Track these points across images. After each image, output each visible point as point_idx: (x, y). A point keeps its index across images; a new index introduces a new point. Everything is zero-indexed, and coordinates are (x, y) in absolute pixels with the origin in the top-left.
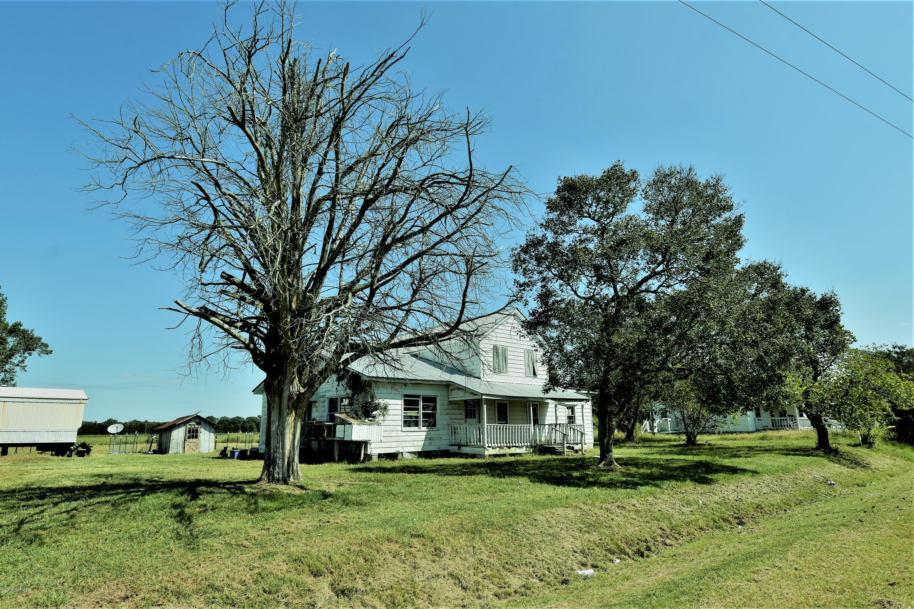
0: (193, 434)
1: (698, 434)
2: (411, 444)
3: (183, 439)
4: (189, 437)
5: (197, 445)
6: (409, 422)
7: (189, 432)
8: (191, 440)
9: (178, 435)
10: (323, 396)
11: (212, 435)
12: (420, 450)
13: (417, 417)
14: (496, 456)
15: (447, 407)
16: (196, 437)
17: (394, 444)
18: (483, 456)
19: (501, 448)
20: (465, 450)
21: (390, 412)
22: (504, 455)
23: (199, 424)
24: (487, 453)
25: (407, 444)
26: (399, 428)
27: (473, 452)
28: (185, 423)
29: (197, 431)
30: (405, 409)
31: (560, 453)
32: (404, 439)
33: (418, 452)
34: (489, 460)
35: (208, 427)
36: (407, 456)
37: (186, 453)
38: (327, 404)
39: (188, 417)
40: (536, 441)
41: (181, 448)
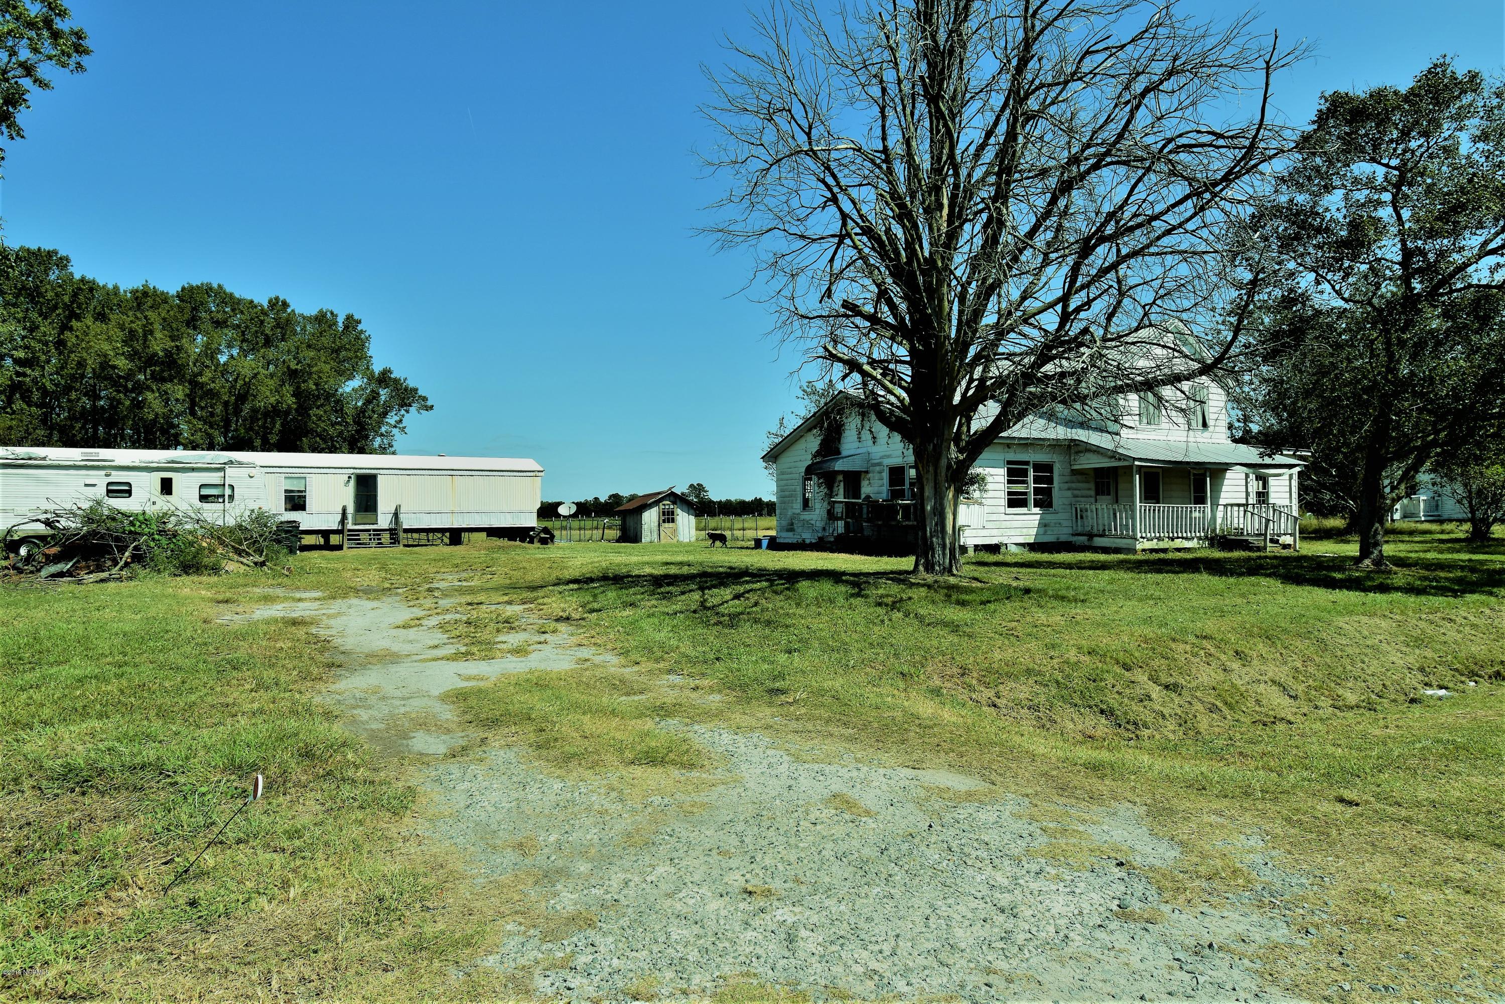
0: (668, 517)
2: (1018, 532)
3: (656, 524)
4: (664, 521)
5: (675, 532)
6: (1016, 501)
7: (664, 514)
8: (666, 525)
9: (650, 517)
10: (879, 464)
11: (692, 518)
12: (1032, 541)
13: (1025, 494)
14: (1152, 551)
15: (1068, 478)
16: (673, 521)
17: (995, 532)
18: (1134, 551)
19: (1159, 539)
20: (1099, 542)
21: (989, 487)
22: (1165, 551)
23: (674, 503)
24: (1139, 547)
25: (1012, 532)
26: (1002, 509)
27: (1114, 546)
28: (657, 503)
29: (673, 513)
30: (1009, 482)
31: (1259, 549)
32: (1008, 524)
33: (1029, 544)
34: (1140, 557)
35: (685, 508)
36: (1013, 549)
37: (663, 542)
38: (886, 475)
39: (659, 493)
40: (1214, 530)
41: (655, 536)
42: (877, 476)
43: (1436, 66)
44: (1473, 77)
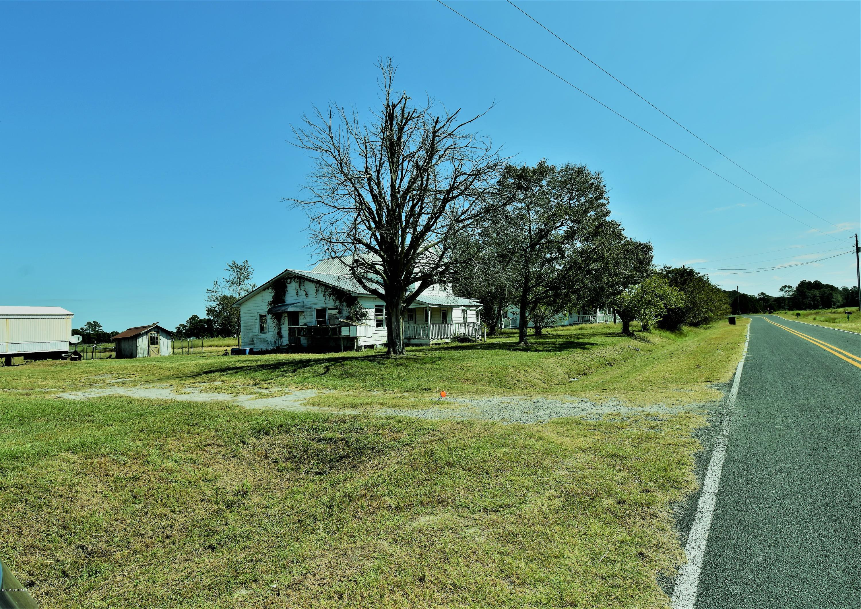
0: (154, 341)
1: (543, 327)
3: (147, 345)
4: (152, 344)
5: (159, 350)
6: (379, 324)
7: (151, 339)
8: (153, 346)
9: (142, 342)
10: (310, 308)
11: (169, 341)
13: (382, 321)
14: (436, 344)
16: (157, 343)
17: (372, 339)
18: (429, 345)
19: (437, 339)
20: (413, 341)
21: (369, 318)
22: (439, 344)
23: (158, 333)
24: (431, 343)
25: (378, 339)
26: (374, 328)
27: (420, 343)
28: (147, 333)
29: (157, 339)
30: (377, 315)
31: (473, 341)
32: (376, 335)
33: (384, 344)
34: (431, 347)
35: (165, 335)
36: (378, 346)
37: (152, 356)
38: (314, 313)
39: (147, 327)
40: (455, 334)
41: (146, 354)
42: (309, 314)
43: (541, 162)
44: (553, 168)
